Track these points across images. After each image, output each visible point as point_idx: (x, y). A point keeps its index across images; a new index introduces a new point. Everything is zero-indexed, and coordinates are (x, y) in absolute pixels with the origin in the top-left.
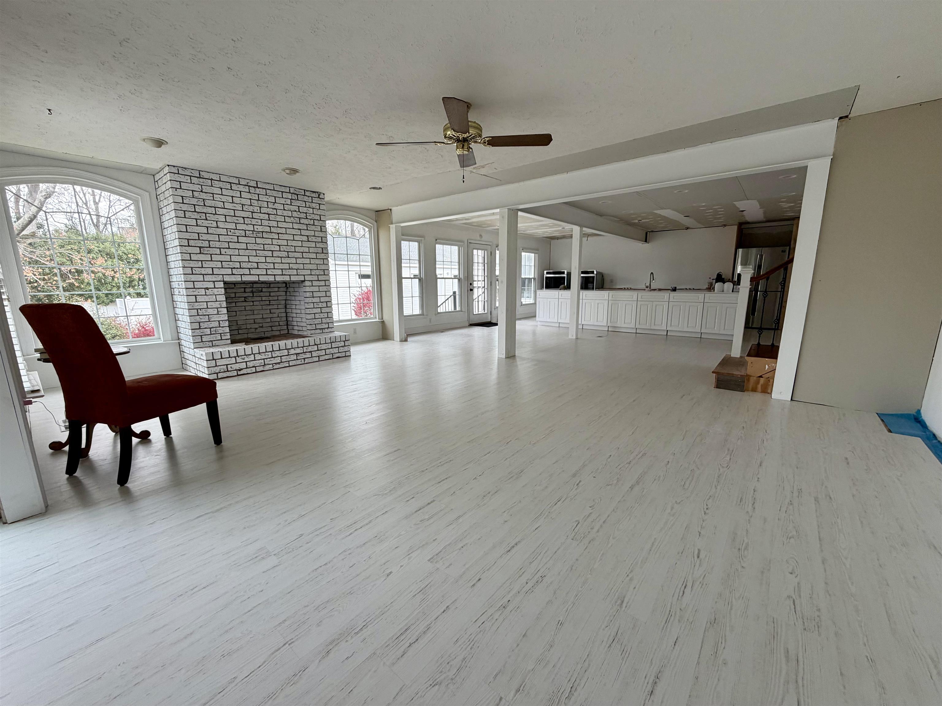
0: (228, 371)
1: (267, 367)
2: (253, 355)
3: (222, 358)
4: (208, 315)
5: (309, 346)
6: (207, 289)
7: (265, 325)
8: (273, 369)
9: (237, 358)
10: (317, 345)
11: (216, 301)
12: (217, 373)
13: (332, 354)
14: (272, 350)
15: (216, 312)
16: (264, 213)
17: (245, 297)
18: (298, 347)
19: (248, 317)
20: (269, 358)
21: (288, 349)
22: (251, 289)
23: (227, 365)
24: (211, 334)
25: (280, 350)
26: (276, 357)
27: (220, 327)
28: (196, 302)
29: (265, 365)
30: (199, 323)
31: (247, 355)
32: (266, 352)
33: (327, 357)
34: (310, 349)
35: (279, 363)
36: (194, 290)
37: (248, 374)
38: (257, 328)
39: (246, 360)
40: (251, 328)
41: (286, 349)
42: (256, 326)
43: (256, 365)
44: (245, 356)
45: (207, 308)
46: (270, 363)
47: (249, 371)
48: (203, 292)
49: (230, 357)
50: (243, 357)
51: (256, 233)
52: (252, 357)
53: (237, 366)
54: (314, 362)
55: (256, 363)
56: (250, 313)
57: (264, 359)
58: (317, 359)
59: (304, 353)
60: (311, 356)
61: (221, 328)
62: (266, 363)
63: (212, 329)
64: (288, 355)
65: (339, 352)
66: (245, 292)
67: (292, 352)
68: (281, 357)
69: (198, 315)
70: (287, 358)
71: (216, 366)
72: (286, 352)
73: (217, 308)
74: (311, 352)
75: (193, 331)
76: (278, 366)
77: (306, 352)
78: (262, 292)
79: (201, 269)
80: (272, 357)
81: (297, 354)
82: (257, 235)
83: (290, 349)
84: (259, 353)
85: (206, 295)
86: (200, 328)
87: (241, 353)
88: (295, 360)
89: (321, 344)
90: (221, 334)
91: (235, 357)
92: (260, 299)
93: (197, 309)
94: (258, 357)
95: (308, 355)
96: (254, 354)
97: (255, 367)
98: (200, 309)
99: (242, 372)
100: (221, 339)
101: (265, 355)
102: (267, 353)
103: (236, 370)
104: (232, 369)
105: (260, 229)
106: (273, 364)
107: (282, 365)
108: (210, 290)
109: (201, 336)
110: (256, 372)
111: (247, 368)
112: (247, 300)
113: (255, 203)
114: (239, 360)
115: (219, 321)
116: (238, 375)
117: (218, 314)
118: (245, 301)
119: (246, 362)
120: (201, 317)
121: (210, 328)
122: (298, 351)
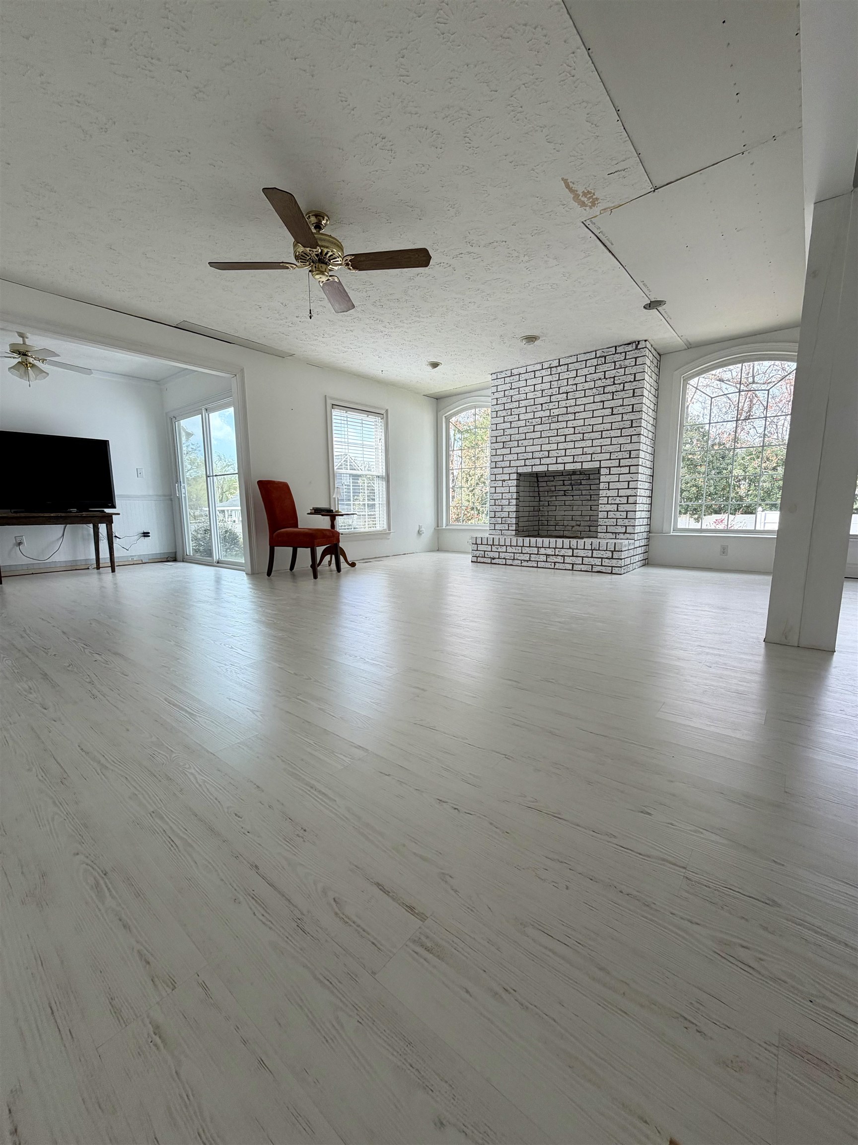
0: (484, 557)
1: (516, 562)
2: (505, 547)
3: (482, 544)
4: (502, 506)
5: (563, 548)
6: (504, 481)
7: (583, 523)
8: (521, 566)
9: (493, 546)
10: (573, 549)
11: (509, 492)
12: (477, 557)
13: (592, 565)
14: (522, 545)
15: (507, 503)
16: (562, 393)
17: (564, 491)
18: (549, 548)
19: (566, 513)
20: (519, 553)
21: (538, 547)
22: (570, 482)
23: (485, 551)
24: (502, 523)
25: (530, 546)
26: (526, 553)
27: (509, 517)
28: (495, 493)
29: (514, 559)
30: (495, 512)
31: (500, 546)
32: (517, 546)
33: (583, 568)
34: (563, 552)
35: (527, 561)
36: (495, 482)
37: (499, 564)
38: (574, 526)
39: (500, 550)
40: (568, 525)
41: (536, 547)
42: (574, 523)
43: (506, 558)
44: (499, 546)
45: (502, 499)
46: (519, 558)
47: (499, 561)
48: (500, 483)
49: (487, 544)
50: (497, 546)
51: (552, 418)
52: (504, 549)
53: (491, 555)
54: (565, 569)
55: (507, 556)
56: (570, 508)
57: (514, 553)
58: (570, 567)
59: (555, 555)
60: (563, 562)
61: (509, 519)
62: (515, 557)
63: (503, 519)
64: (538, 554)
65: (602, 565)
66: (564, 485)
67: (542, 551)
68: (530, 554)
69: (495, 505)
70: (536, 557)
71: (477, 550)
72: (535, 550)
73: (509, 499)
74: (564, 556)
75: (490, 519)
76: (524, 564)
77: (558, 555)
78: (581, 484)
79: (502, 462)
80: (522, 553)
81: (547, 555)
82: (553, 420)
83: (540, 547)
84: (511, 546)
85: (502, 486)
86: (495, 517)
87: (496, 543)
88: (544, 561)
89: (577, 549)
90: (509, 524)
91: (491, 545)
92: (579, 492)
93: (495, 500)
94: (510, 549)
95: (560, 559)
96: (507, 546)
97: (506, 559)
98: (497, 499)
99: (494, 561)
100: (508, 530)
101: (516, 549)
102: (517, 548)
103: (490, 558)
104: (488, 556)
105: (556, 412)
106: (521, 560)
107: (530, 564)
108: (506, 481)
109: (495, 524)
110: (506, 564)
111: (499, 558)
112: (567, 494)
113: (555, 384)
114: (494, 549)
115: (509, 512)
116: (491, 563)
117: (509, 505)
118: (565, 495)
119: (499, 552)
120: (497, 507)
121: (502, 518)
122: (549, 552)
